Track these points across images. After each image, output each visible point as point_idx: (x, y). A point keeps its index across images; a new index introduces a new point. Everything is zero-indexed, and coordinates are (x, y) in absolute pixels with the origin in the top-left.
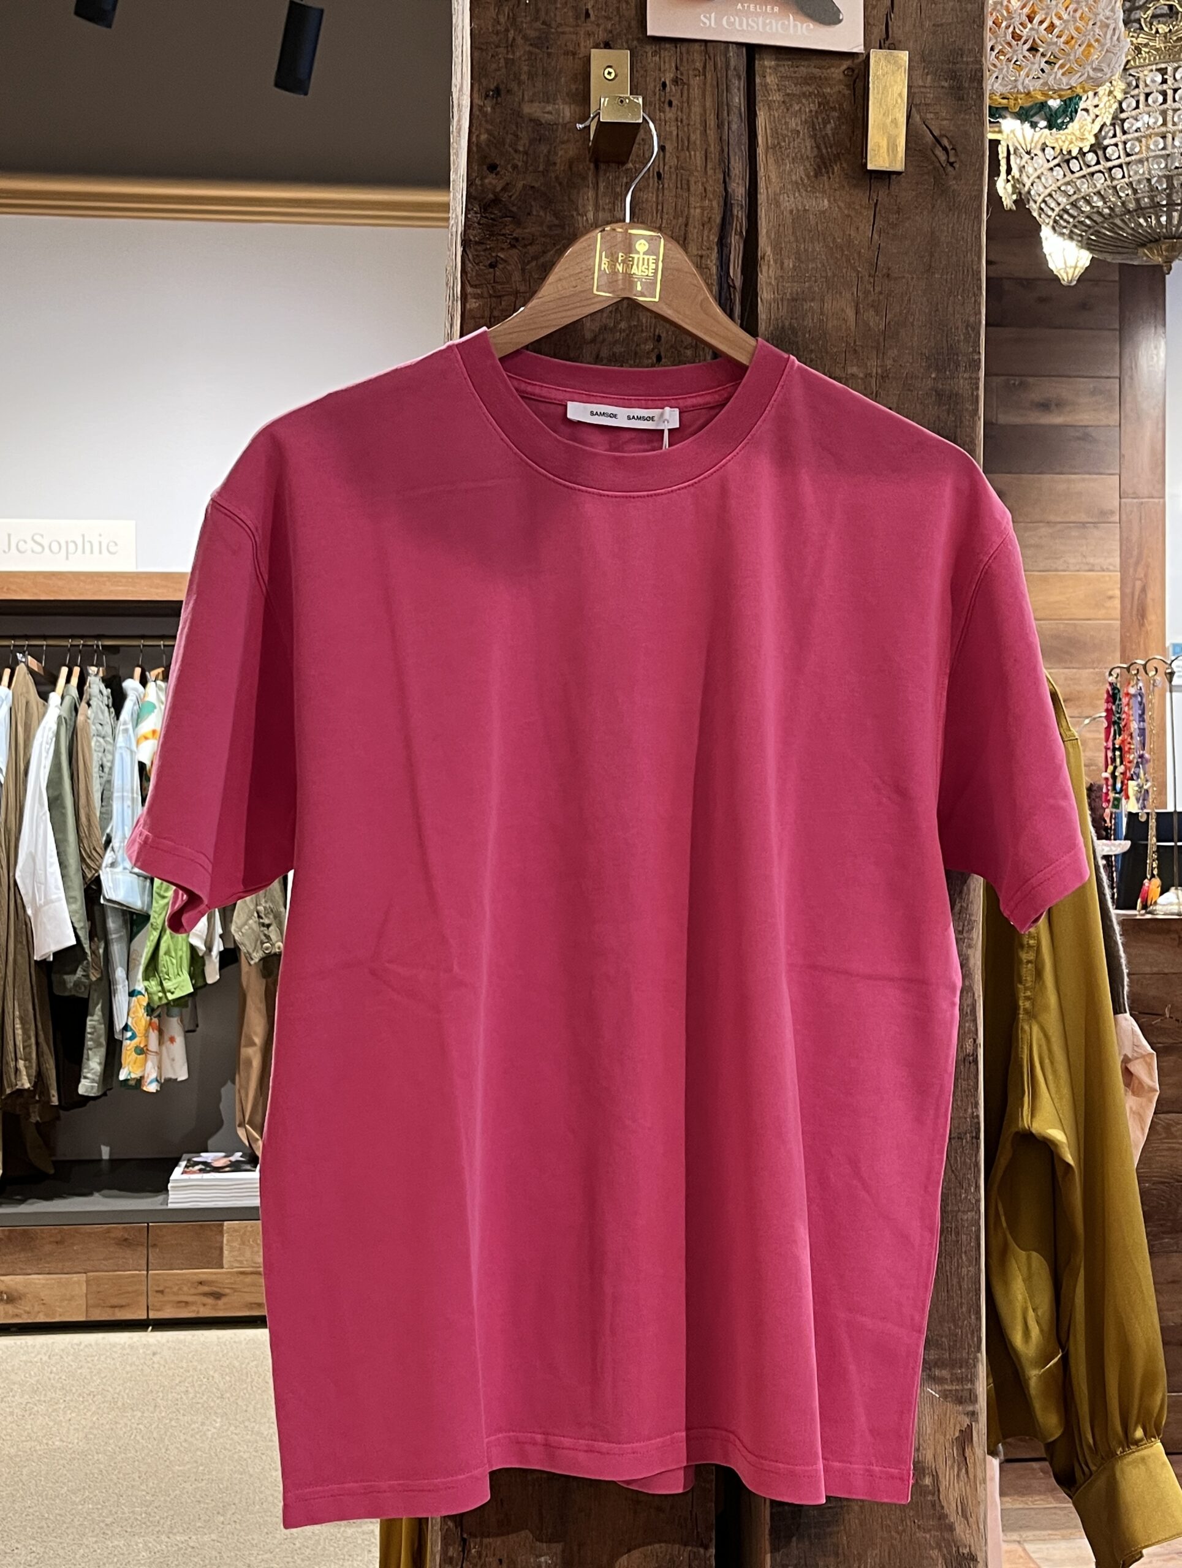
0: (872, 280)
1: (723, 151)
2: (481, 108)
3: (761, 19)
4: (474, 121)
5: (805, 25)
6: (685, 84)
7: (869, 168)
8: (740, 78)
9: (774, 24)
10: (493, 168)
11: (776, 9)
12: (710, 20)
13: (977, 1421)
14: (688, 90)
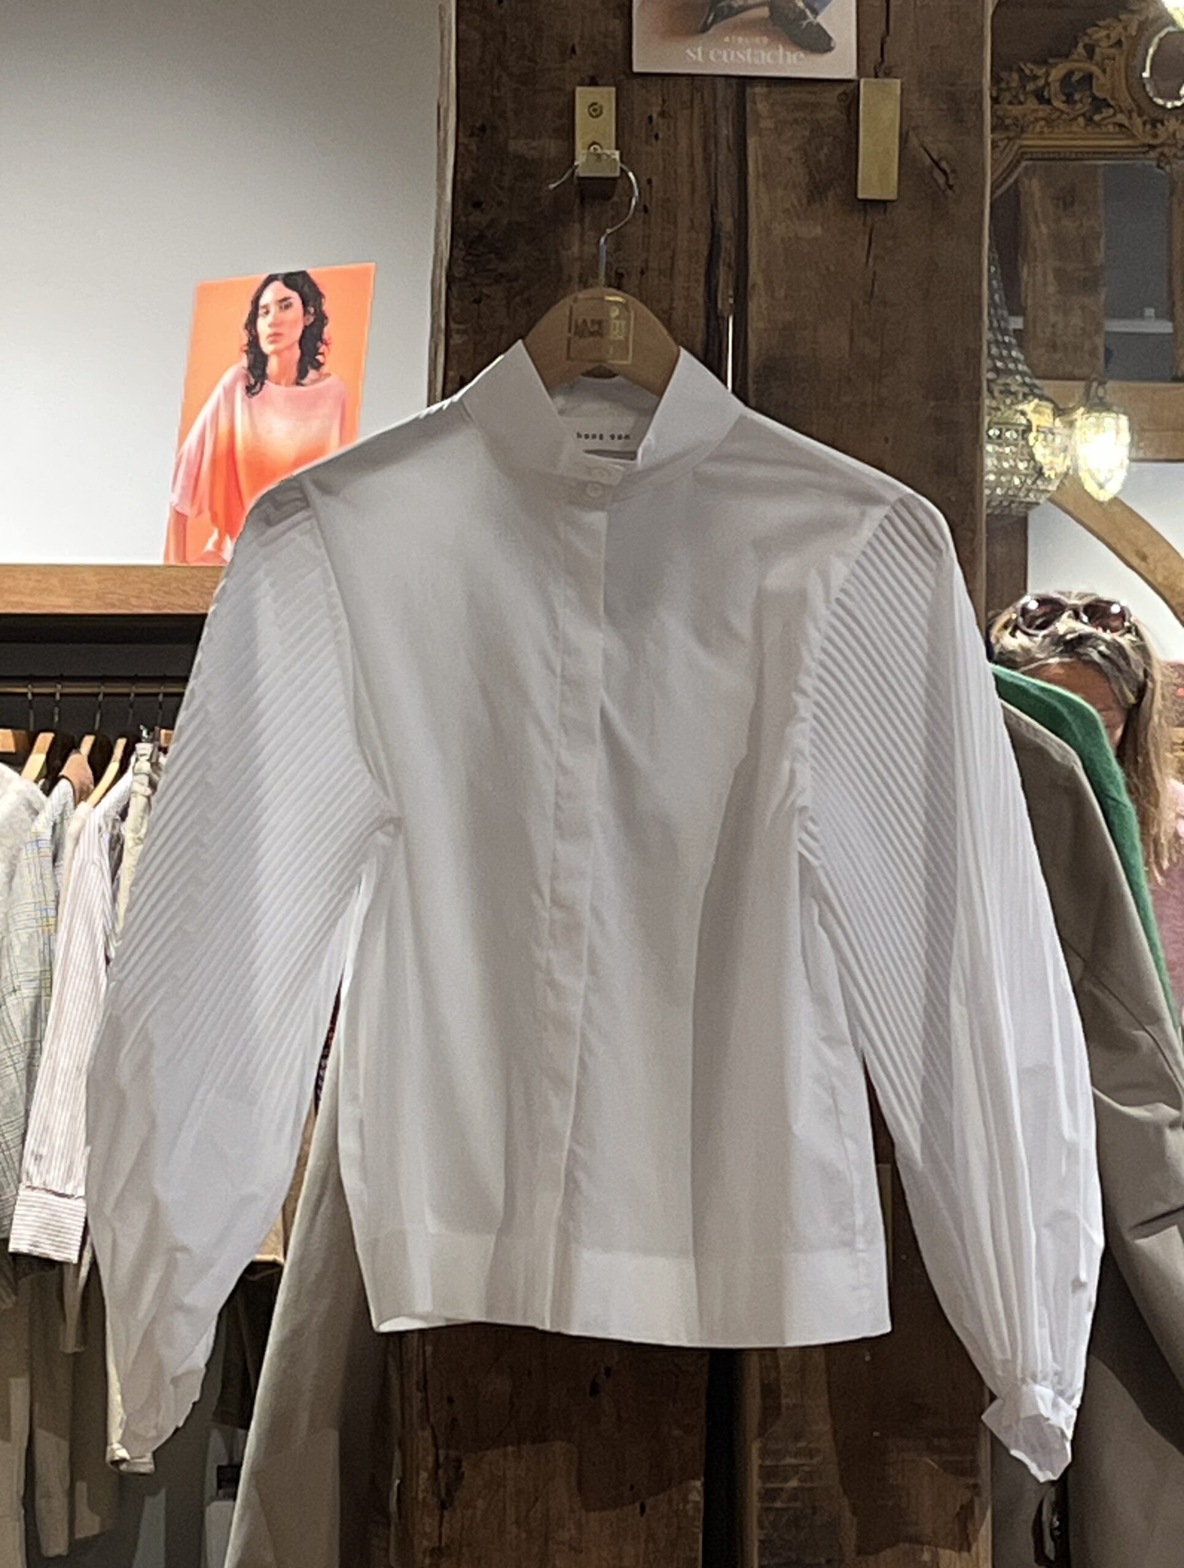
0: (867, 306)
1: (710, 183)
2: (466, 146)
3: (749, 51)
4: (459, 159)
5: (795, 56)
6: (670, 117)
7: (860, 196)
8: (727, 108)
9: (763, 54)
10: (477, 205)
11: (765, 40)
12: (696, 53)
13: (978, 1495)
14: (675, 122)
